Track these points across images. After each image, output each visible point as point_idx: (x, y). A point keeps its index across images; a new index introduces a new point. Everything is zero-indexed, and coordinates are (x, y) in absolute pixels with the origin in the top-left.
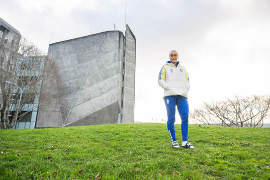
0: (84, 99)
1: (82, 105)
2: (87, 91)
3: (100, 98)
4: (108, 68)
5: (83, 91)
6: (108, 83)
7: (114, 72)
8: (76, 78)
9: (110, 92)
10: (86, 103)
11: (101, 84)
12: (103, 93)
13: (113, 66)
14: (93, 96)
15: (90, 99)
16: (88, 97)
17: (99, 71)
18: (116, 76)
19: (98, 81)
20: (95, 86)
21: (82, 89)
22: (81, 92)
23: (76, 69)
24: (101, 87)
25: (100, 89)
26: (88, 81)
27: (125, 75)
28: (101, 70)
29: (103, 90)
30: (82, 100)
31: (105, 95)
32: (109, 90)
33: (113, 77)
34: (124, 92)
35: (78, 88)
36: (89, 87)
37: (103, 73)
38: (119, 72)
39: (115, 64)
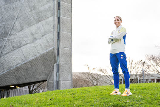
0: (13, 47)
1: (11, 54)
2: (17, 37)
3: (32, 45)
4: (42, 9)
5: (12, 37)
6: (42, 27)
7: (49, 13)
8: (3, 21)
9: (44, 37)
10: (15, 52)
11: (33, 29)
12: (36, 39)
13: (47, 6)
14: (23, 43)
15: (20, 47)
16: (19, 45)
17: (30, 13)
18: (51, 19)
19: (30, 25)
20: (27, 31)
21: (10, 35)
22: (10, 38)
23: (3, 10)
24: (34, 32)
25: (32, 34)
26: (17, 24)
27: (62, 17)
28: (33, 11)
29: (36, 36)
30: (11, 47)
31: (38, 42)
32: (43, 36)
33: (48, 20)
34: (61, 37)
35: (6, 34)
36: (18, 32)
37: (35, 15)
38: (54, 14)
39: (49, 4)
